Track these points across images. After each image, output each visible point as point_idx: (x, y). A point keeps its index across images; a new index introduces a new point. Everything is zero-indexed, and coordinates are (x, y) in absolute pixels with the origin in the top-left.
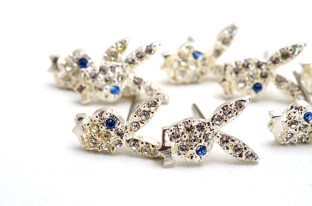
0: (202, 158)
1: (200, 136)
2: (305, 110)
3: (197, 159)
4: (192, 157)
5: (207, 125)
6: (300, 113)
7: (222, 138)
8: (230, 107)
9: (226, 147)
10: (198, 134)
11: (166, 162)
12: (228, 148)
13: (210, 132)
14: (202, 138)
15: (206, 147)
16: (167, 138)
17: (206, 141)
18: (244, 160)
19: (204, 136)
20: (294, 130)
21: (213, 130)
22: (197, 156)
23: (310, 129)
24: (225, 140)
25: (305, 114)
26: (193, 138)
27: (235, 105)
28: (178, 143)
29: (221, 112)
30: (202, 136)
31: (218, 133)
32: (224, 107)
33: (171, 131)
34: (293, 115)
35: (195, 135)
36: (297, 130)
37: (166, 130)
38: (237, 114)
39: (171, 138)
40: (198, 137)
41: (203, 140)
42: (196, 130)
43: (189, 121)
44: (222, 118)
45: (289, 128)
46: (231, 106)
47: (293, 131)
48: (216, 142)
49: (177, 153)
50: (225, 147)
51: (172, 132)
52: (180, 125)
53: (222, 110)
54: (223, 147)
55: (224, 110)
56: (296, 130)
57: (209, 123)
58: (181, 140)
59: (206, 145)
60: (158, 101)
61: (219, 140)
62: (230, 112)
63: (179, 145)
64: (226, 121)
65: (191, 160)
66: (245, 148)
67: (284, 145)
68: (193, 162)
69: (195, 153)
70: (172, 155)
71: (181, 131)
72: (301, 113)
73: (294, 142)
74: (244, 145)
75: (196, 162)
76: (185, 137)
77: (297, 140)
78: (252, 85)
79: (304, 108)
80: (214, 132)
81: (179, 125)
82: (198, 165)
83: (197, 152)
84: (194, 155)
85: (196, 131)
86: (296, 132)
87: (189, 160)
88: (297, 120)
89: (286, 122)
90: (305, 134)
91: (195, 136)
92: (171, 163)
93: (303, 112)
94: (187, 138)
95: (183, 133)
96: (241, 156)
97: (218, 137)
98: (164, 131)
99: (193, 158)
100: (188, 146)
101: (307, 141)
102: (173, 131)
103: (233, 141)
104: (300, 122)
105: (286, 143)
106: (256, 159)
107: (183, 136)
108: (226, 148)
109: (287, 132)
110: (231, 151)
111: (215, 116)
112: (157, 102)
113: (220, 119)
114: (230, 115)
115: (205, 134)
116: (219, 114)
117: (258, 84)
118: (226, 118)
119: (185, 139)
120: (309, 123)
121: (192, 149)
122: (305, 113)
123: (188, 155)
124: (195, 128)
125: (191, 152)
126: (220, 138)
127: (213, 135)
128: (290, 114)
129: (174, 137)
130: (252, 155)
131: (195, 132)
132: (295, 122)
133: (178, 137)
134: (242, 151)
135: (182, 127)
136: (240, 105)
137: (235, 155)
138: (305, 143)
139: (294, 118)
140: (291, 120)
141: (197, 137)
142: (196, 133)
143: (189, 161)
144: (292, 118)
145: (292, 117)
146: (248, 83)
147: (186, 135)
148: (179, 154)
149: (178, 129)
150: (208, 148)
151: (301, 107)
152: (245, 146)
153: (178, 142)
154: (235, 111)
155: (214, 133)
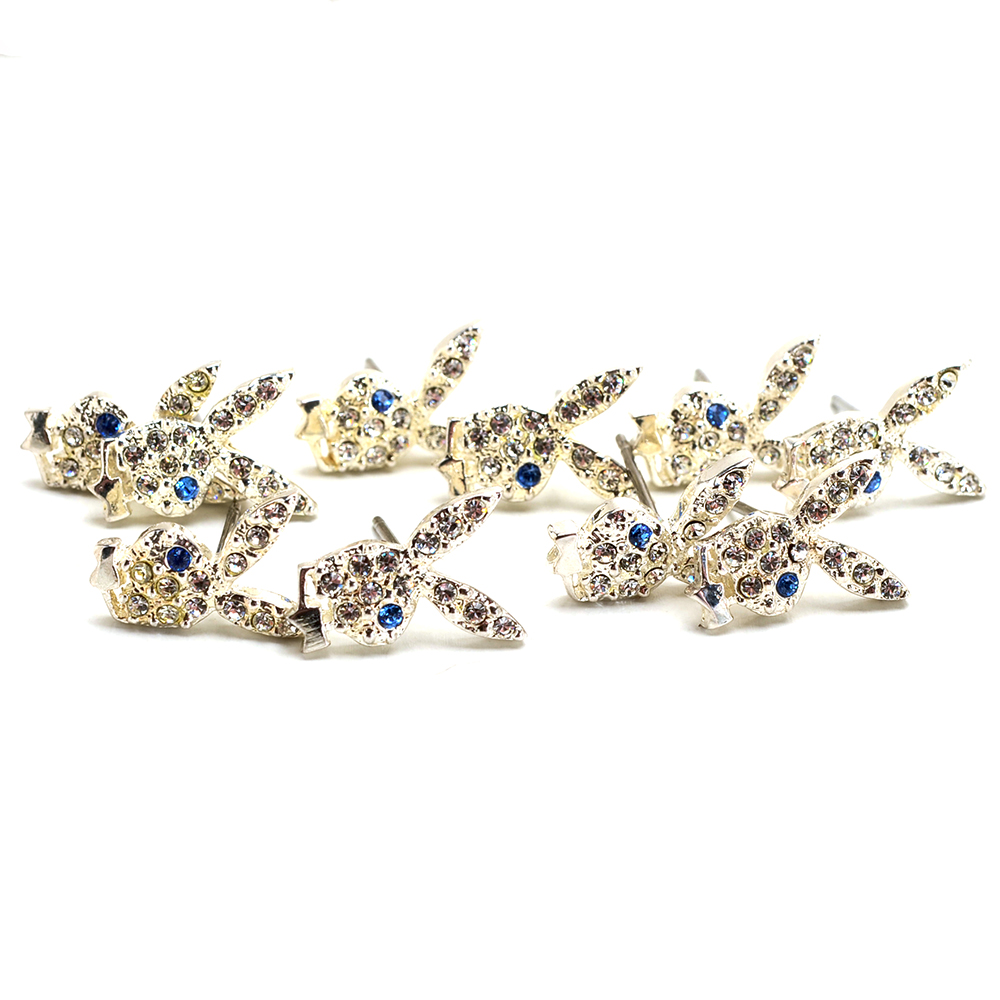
0: (392, 634)
1: (386, 583)
2: (632, 519)
3: (380, 636)
4: (369, 633)
5: (402, 556)
6: (621, 527)
7: (437, 586)
8: (454, 513)
9: (448, 606)
10: (381, 578)
11: (310, 645)
12: (452, 611)
13: (410, 574)
14: (390, 587)
15: (400, 608)
16: (310, 589)
17: (399, 593)
18: (490, 636)
19: (395, 582)
20: (608, 567)
21: (416, 567)
22: (380, 627)
23: (648, 564)
24: (445, 592)
25: (632, 530)
26: (370, 586)
27: (466, 509)
28: (335, 600)
29: (432, 525)
30: (391, 581)
31: (428, 574)
32: (439, 514)
33: (319, 571)
34: (605, 531)
35: (375, 579)
36: (617, 566)
37: (306, 570)
38: (469, 529)
39: (319, 588)
40: (382, 583)
41: (394, 592)
42: (375, 568)
43: (361, 548)
44: (436, 540)
45: (596, 562)
46: (455, 509)
47: (606, 570)
48: (424, 596)
49: (333, 622)
50: (445, 607)
51: (321, 575)
52: (340, 558)
53: (435, 520)
54: (441, 607)
55: (440, 520)
56: (613, 567)
57: (405, 553)
58: (343, 591)
59: (401, 604)
60: (287, 502)
61: (429, 590)
62: (454, 526)
63: (339, 603)
64: (445, 545)
65: (367, 639)
66: (493, 610)
67: (588, 604)
68: (372, 643)
69: (376, 622)
70: (323, 629)
71: (343, 571)
72: (623, 526)
73: (612, 598)
74: (491, 602)
75: (379, 644)
76: (352, 584)
77: (617, 592)
78: (515, 469)
79: (630, 515)
80: (418, 572)
81: (336, 558)
82: (384, 651)
83: (381, 620)
84: (373, 628)
85: (377, 571)
86: (613, 572)
87: (362, 638)
88: (614, 544)
89: (588, 548)
90: (636, 576)
91: (374, 583)
92: (321, 646)
93: (626, 525)
94: (355, 588)
95: (346, 575)
96: (483, 627)
97: (428, 584)
98: (304, 572)
99: (372, 634)
100: (359, 607)
101: (641, 594)
102: (324, 572)
103: (463, 592)
104: (621, 548)
105: (593, 599)
106: (518, 636)
107: (348, 582)
108: (447, 610)
109: (592, 574)
110: (459, 616)
111: (419, 534)
112: (285, 505)
113: (432, 541)
114: (456, 531)
115: (398, 576)
116: (429, 530)
117: (528, 465)
118: (445, 539)
119: (352, 589)
120: (642, 550)
121: (368, 612)
122: (632, 525)
123: (360, 626)
124: (374, 562)
125: (365, 619)
126: (432, 586)
127: (418, 579)
128: (596, 530)
129: (328, 584)
130: (511, 625)
131: (373, 574)
132: (610, 550)
133: (335, 585)
134: (484, 617)
135: (345, 562)
136: (475, 509)
137: (469, 626)
138: (637, 599)
139: (607, 539)
140: (600, 543)
141: (380, 586)
142: (376, 575)
143: (362, 643)
144: (602, 539)
145: (602, 536)
146: (504, 465)
147: (353, 579)
148: (340, 626)
149: (336, 566)
150: (405, 611)
151: (623, 512)
152: (493, 605)
153: (335, 596)
154: (465, 522)
155: (419, 575)
